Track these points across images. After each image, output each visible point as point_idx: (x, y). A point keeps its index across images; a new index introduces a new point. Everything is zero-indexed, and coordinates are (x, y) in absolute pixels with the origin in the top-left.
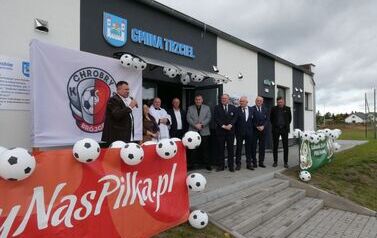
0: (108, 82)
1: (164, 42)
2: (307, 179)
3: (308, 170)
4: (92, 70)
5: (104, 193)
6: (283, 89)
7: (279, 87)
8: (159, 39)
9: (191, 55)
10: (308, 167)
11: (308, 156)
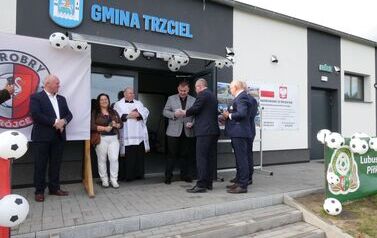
0: (36, 68)
1: (142, 21)
2: (333, 212)
3: (338, 197)
4: (8, 54)
6: (362, 78)
7: (347, 74)
8: (135, 16)
9: (187, 35)
10: (350, 190)
11: (349, 173)
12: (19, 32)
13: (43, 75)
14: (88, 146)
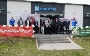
4: (30, 16)
5: (19, 30)
8: (47, 8)
9: (55, 10)
10: (77, 35)
11: (77, 32)
12: (31, 13)
13: (34, 19)
14: (40, 28)
